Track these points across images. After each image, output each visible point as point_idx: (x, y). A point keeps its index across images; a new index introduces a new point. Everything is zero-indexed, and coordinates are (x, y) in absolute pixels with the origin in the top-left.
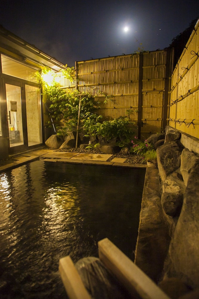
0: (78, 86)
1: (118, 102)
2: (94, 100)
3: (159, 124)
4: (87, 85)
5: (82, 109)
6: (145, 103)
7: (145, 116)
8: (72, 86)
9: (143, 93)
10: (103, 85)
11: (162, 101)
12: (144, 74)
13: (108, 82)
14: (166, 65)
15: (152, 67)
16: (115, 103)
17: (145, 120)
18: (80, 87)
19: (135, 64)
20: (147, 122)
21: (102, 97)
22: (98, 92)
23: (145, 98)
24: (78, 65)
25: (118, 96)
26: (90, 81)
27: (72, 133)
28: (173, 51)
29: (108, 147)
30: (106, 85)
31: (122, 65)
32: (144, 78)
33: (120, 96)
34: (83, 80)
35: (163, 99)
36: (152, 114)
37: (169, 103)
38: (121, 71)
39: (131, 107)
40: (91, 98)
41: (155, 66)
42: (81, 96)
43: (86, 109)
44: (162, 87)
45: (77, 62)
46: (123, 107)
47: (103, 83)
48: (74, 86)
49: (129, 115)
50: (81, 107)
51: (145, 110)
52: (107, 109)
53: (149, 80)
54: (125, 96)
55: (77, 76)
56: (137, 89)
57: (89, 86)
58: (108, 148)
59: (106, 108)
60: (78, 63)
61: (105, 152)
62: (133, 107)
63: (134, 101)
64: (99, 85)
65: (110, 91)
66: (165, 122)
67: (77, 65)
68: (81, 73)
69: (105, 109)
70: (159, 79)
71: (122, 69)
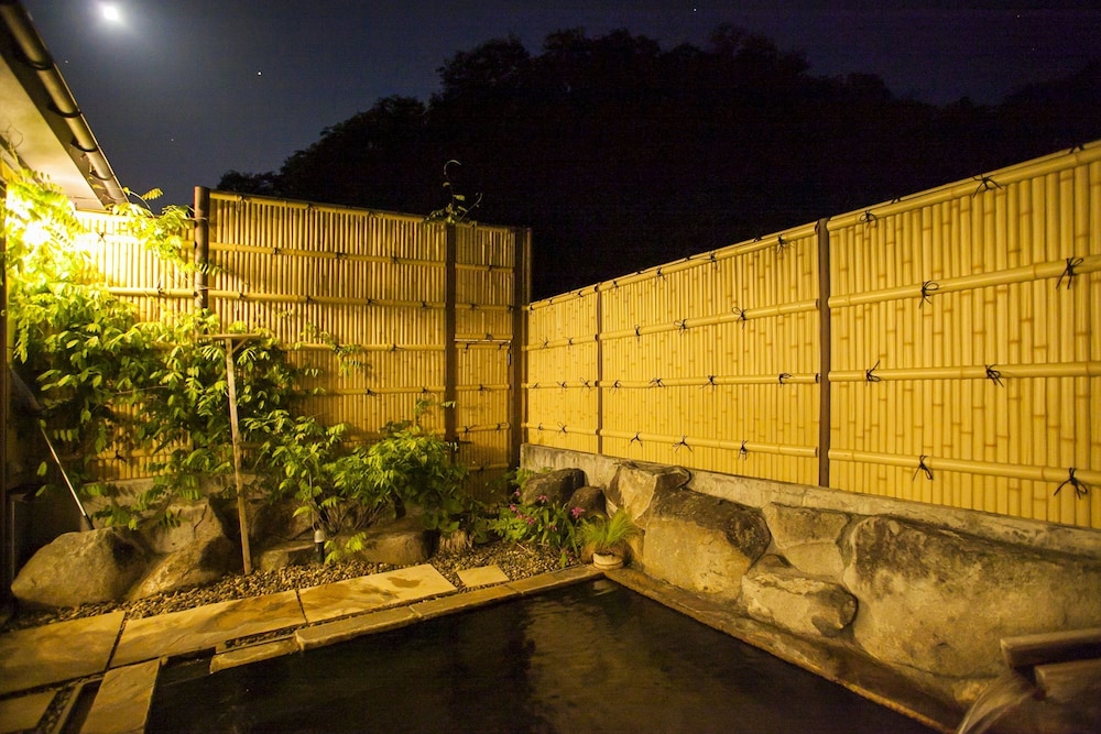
0: (211, 292)
1: (380, 373)
2: (284, 359)
3: (501, 442)
4: (253, 294)
5: (248, 399)
6: (465, 377)
7: (465, 419)
8: (176, 291)
9: (457, 346)
10: (325, 305)
11: (506, 371)
12: (460, 288)
13: (343, 295)
14: (514, 270)
15: (479, 268)
16: (368, 375)
17: (467, 431)
18: (218, 302)
19: (432, 251)
20: (472, 437)
21: (317, 350)
22: (302, 331)
23: (463, 360)
24: (212, 204)
25: (380, 351)
26: (268, 283)
27: (209, 509)
28: (529, 234)
29: (403, 539)
30: (336, 306)
31: (391, 246)
32: (458, 299)
33: (386, 351)
34: (231, 271)
35: (508, 367)
36: (482, 410)
37: (523, 377)
38: (389, 266)
39: (425, 391)
40: (277, 353)
41: (487, 269)
42: (229, 342)
43: (262, 398)
44: (505, 333)
45: (206, 192)
46: (398, 390)
47: (322, 296)
48: (190, 291)
49: (417, 418)
50: (239, 386)
51: (465, 397)
52: (339, 395)
53: (473, 305)
54: (403, 349)
55: (205, 250)
56: (439, 330)
57: (264, 301)
58: (406, 543)
59: (339, 392)
60: (212, 196)
61: (393, 559)
62: (430, 388)
63: (430, 371)
64: (309, 300)
65: (350, 328)
66: (518, 435)
67: (206, 205)
68: (226, 242)
69: (333, 394)
70: (498, 308)
71: (395, 259)
